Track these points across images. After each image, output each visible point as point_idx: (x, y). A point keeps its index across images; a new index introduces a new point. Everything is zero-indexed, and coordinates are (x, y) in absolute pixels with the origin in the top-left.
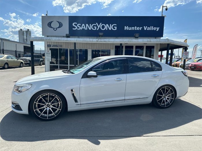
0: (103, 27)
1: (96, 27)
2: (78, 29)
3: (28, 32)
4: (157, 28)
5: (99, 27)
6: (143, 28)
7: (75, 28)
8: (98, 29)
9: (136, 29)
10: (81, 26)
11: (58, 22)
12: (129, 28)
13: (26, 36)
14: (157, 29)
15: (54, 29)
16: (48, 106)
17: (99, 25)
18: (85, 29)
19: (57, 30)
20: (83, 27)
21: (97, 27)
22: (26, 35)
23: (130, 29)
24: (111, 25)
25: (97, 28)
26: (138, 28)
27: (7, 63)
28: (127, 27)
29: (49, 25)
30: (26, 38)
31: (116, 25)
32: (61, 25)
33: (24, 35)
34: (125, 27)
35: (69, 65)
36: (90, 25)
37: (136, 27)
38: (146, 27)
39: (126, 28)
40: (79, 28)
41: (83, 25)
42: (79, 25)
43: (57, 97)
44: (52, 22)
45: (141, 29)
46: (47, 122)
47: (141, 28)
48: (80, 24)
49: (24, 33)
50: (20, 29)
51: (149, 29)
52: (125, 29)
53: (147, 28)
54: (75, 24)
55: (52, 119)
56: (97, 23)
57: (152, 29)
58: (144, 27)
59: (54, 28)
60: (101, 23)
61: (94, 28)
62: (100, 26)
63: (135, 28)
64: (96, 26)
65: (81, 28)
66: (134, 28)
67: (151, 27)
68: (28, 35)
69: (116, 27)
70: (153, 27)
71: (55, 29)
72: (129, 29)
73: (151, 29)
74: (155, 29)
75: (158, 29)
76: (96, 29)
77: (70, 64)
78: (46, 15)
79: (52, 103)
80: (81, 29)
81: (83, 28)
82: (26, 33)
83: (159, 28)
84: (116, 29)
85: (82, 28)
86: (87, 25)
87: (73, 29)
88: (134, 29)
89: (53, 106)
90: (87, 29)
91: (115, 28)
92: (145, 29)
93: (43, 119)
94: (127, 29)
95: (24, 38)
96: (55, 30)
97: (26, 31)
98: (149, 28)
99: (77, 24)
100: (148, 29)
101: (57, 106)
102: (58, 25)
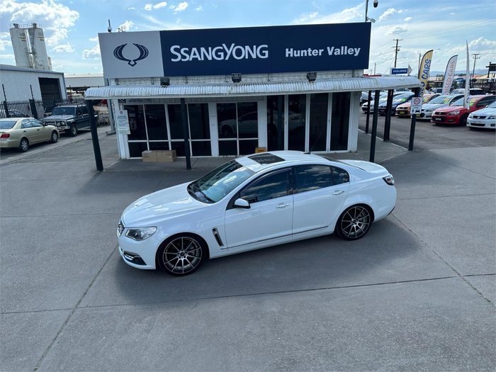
0: (239, 53)
1: (222, 54)
2: (183, 60)
3: (36, 31)
4: (356, 49)
5: (229, 53)
6: (326, 52)
7: (176, 57)
8: (227, 58)
9: (310, 55)
10: (189, 53)
11: (137, 45)
12: (295, 52)
13: (33, 43)
14: (355, 53)
15: (129, 63)
16: (182, 255)
17: (229, 49)
18: (199, 59)
19: (136, 63)
20: (195, 54)
21: (226, 54)
22: (31, 39)
23: (298, 54)
24: (255, 47)
25: (225, 57)
26: (315, 53)
27: (25, 139)
28: (292, 50)
29: (119, 53)
30: (32, 48)
31: (267, 46)
32: (144, 53)
33: (25, 41)
34: (287, 50)
35: (170, 140)
36: (210, 48)
37: (310, 50)
38: (333, 48)
39: (289, 53)
40: (185, 57)
41: (194, 49)
42: (185, 51)
43: (193, 241)
44: (123, 46)
45: (320, 54)
46: (184, 277)
47: (321, 51)
48: (187, 49)
49: (24, 34)
50: (14, 24)
51: (338, 52)
52: (287, 56)
53: (334, 51)
54: (175, 50)
55: (189, 272)
56: (224, 45)
57: (346, 53)
58: (328, 48)
59: (130, 61)
60: (233, 45)
61: (220, 56)
62: (232, 50)
63: (308, 52)
64: (223, 51)
65: (189, 58)
66: (305, 51)
67: (342, 47)
68: (37, 40)
69: (267, 52)
70: (346, 47)
71: (132, 63)
72: (295, 55)
73: (342, 54)
74: (350, 51)
75: (357, 52)
76: (222, 58)
77: (172, 138)
78: (109, 31)
79: (188, 250)
80: (191, 60)
81: (195, 57)
82: (30, 34)
83: (359, 49)
84: (267, 56)
85: (192, 56)
86: (203, 49)
87: (173, 60)
88: (306, 55)
89: (189, 254)
90: (203, 59)
91: (264, 55)
92: (330, 53)
93: (178, 274)
94: (291, 55)
95: (26, 49)
96: (133, 65)
97: (29, 29)
98: (339, 50)
99: (181, 48)
100: (335, 54)
101: (194, 253)
102: (138, 53)
